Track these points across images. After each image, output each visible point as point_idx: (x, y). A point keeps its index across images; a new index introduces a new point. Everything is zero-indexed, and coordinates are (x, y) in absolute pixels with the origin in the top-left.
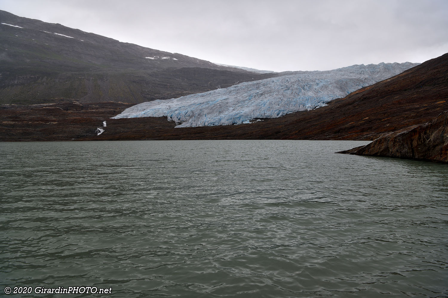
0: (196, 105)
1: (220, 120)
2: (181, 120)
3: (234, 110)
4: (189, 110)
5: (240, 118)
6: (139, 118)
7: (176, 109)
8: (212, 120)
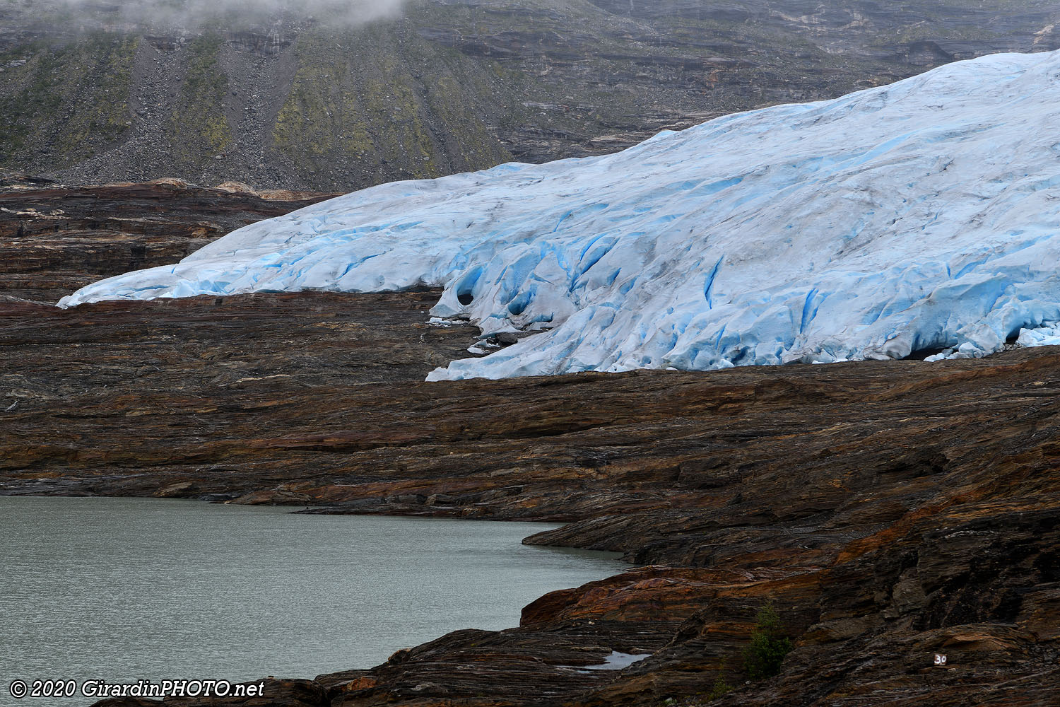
0: (698, 193)
1: (807, 312)
2: (531, 312)
3: (976, 221)
4: (626, 231)
5: (994, 290)
6: (220, 300)
7: (527, 226)
8: (741, 312)
